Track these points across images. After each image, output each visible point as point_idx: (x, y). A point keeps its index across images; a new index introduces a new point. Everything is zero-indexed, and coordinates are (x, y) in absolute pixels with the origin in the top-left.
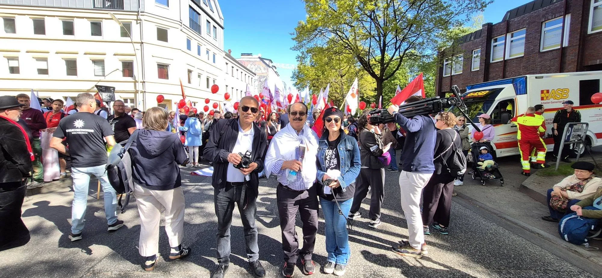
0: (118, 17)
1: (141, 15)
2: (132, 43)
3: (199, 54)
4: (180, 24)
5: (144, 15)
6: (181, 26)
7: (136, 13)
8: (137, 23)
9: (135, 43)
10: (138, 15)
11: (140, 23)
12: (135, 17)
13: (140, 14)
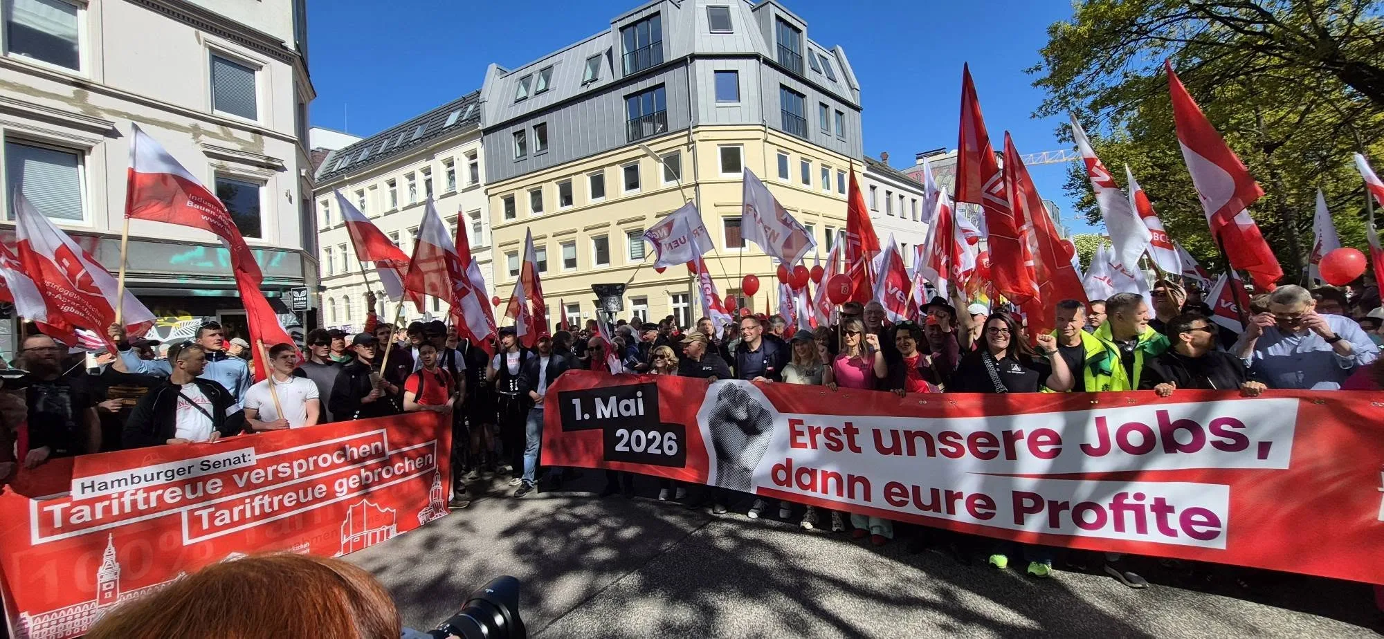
0: (653, 149)
1: (694, 133)
2: (679, 188)
3: (806, 181)
4: (763, 129)
5: (698, 132)
6: (765, 132)
7: (687, 132)
8: (689, 150)
9: (685, 187)
10: (689, 135)
11: (693, 148)
12: (685, 140)
13: (692, 130)
